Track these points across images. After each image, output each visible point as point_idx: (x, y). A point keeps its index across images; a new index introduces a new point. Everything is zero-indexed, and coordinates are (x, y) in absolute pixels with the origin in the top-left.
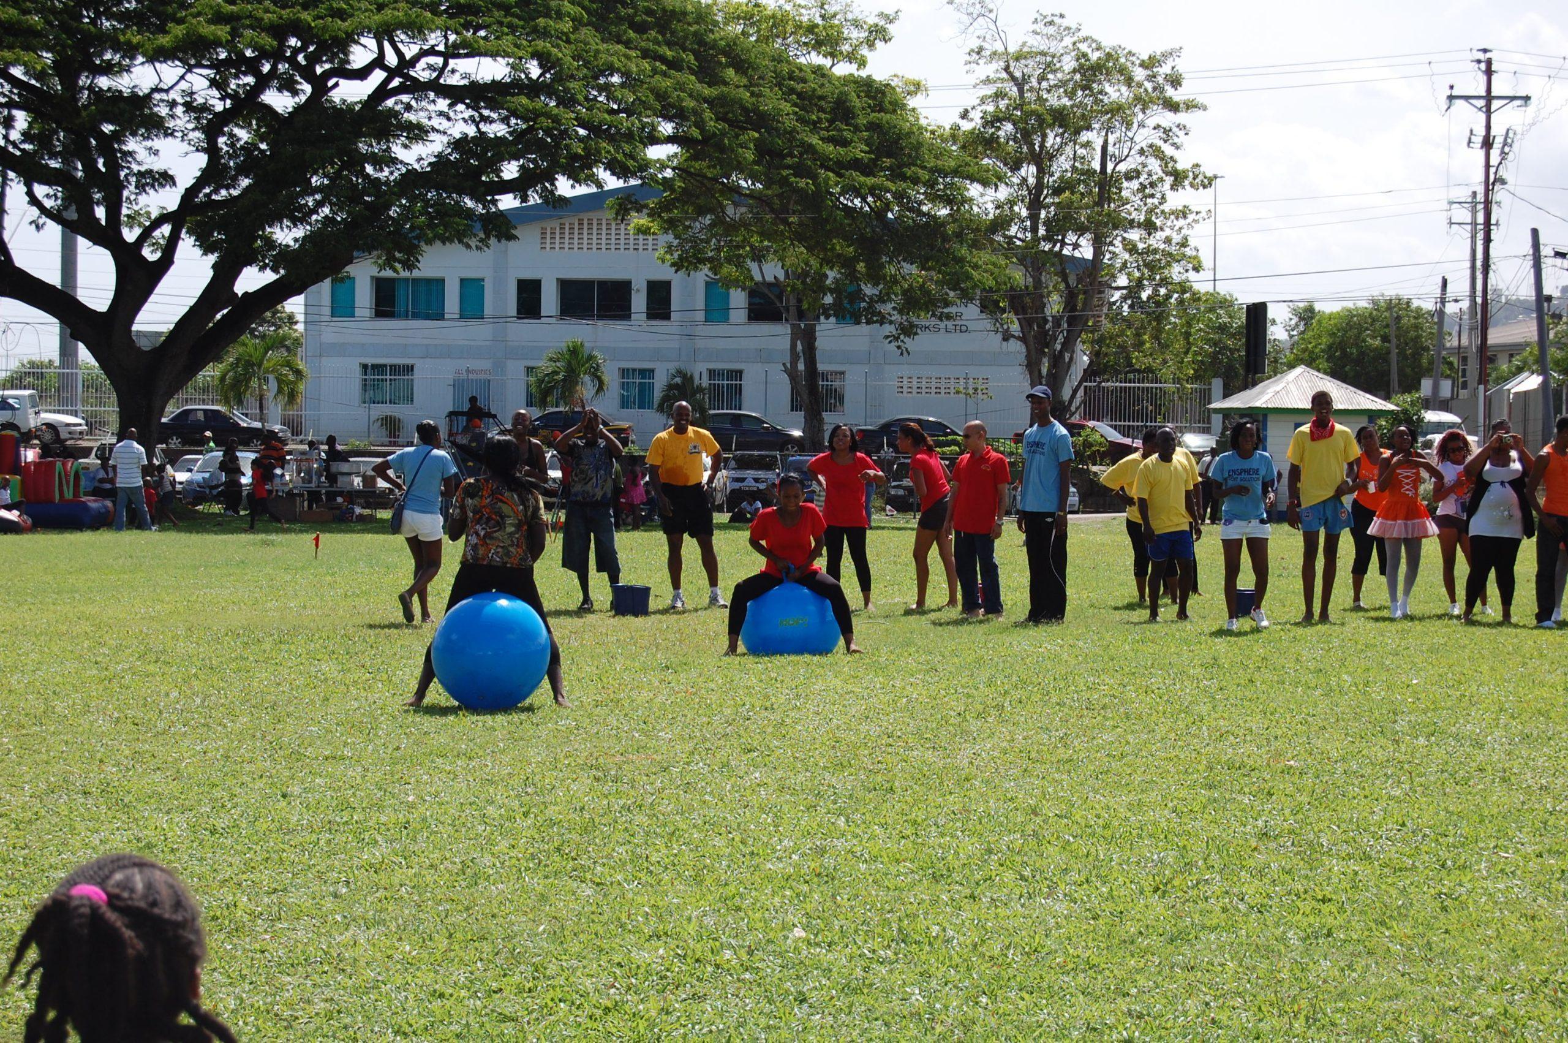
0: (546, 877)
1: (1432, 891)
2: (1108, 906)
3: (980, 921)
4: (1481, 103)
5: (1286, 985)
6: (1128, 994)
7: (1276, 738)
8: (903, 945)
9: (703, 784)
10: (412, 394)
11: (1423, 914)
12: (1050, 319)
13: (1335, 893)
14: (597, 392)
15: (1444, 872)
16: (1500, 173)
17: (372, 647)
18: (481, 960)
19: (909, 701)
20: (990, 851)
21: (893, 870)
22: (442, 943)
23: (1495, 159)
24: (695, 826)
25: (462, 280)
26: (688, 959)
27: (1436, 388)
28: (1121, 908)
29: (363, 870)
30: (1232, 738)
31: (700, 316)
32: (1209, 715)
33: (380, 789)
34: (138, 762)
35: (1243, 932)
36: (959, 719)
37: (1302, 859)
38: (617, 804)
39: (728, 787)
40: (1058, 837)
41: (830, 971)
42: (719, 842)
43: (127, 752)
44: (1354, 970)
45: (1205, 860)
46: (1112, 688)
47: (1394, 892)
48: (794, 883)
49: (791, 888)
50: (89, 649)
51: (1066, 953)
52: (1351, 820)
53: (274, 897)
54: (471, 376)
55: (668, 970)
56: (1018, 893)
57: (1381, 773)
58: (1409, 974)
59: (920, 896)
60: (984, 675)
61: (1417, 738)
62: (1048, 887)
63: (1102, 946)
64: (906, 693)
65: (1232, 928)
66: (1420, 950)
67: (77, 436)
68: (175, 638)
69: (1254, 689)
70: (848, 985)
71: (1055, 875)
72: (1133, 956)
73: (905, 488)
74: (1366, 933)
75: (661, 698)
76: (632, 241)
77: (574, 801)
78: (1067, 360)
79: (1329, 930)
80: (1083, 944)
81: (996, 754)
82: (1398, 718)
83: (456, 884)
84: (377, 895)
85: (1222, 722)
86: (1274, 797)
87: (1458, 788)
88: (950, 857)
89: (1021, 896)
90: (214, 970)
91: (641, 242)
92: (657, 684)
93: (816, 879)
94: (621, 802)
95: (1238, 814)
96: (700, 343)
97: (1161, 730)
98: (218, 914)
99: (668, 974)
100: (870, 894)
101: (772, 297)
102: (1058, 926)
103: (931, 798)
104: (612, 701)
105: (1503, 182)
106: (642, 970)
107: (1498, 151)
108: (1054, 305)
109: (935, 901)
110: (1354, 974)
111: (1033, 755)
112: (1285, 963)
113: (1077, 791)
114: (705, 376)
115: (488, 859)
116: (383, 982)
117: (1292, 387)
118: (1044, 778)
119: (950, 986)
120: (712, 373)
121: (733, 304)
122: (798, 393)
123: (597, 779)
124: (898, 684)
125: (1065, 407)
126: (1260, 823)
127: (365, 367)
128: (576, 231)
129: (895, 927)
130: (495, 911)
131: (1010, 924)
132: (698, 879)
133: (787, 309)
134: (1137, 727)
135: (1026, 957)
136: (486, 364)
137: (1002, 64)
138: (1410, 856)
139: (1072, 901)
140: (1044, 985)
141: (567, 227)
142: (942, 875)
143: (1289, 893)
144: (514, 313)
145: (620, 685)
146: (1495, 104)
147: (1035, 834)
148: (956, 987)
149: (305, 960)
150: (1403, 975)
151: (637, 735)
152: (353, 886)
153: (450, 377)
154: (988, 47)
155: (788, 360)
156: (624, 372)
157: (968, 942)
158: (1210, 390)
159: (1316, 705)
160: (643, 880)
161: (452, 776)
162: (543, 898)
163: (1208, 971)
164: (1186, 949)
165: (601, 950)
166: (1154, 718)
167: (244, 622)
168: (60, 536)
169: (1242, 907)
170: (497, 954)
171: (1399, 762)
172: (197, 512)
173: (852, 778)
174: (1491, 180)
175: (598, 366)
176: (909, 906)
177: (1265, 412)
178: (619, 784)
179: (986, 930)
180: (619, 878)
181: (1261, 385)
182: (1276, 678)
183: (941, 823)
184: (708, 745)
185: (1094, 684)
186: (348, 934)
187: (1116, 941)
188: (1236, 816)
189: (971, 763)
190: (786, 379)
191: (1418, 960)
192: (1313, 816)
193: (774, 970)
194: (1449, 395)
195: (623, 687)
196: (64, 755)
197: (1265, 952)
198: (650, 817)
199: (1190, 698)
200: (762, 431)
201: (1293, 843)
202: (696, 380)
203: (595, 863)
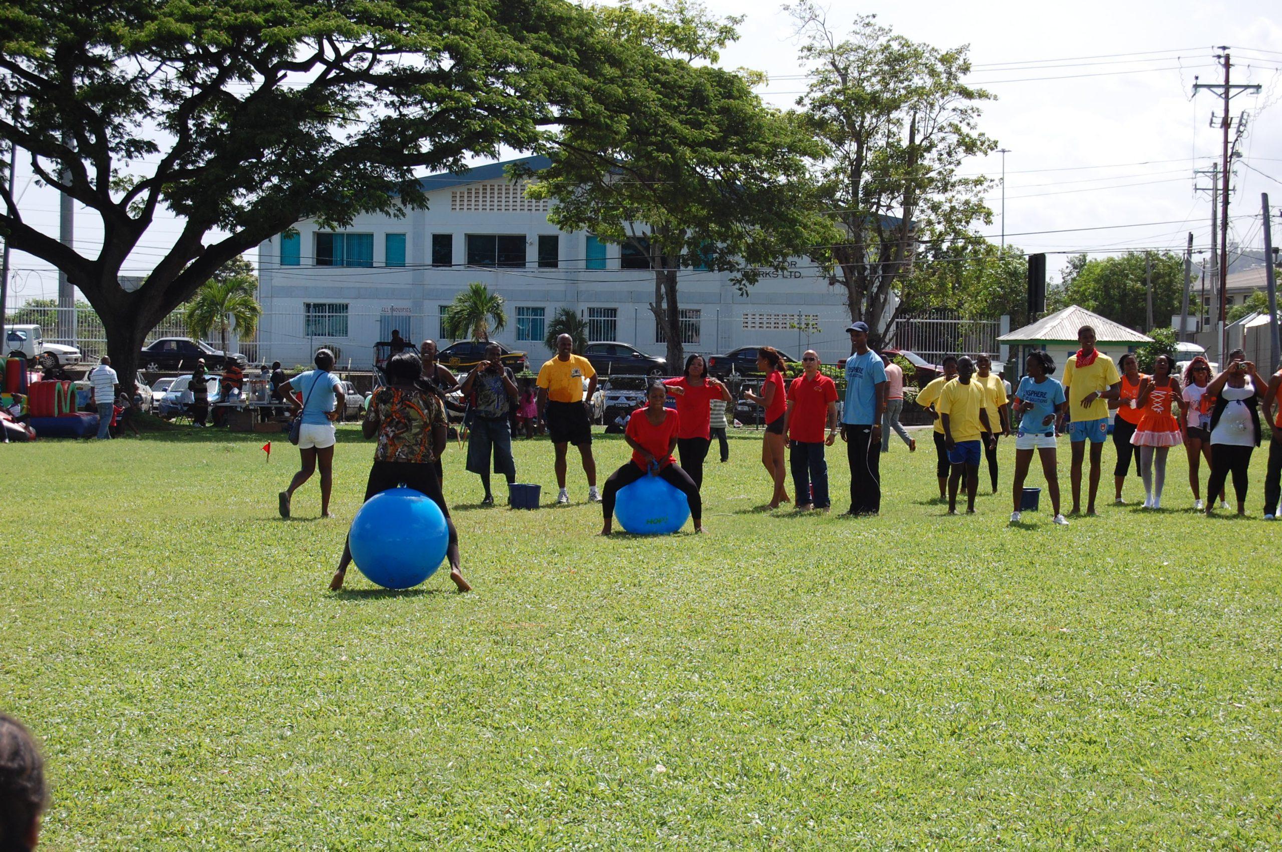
0: (454, 723)
1: (1179, 735)
2: (914, 747)
3: (808, 759)
4: (1221, 91)
5: (1059, 812)
6: (929, 819)
7: (1052, 609)
8: (745, 778)
9: (583, 647)
10: (347, 327)
11: (1171, 753)
12: (868, 267)
13: (1099, 736)
14: (497, 328)
15: (1188, 719)
16: (1237, 148)
17: (313, 534)
18: (400, 790)
19: (752, 579)
20: (817, 702)
21: (738, 717)
22: (369, 776)
23: (1232, 136)
24: (576, 682)
26: (570, 790)
27: (1184, 323)
28: (924, 748)
29: (304, 717)
30: (1015, 609)
31: (583, 264)
32: (997, 590)
33: (319, 651)
34: (121, 628)
35: (1024, 768)
36: (793, 594)
37: (1073, 709)
38: (512, 662)
39: (603, 649)
40: (873, 690)
41: (686, 799)
42: (596, 694)
43: (112, 620)
44: (1115, 799)
45: (993, 709)
46: (917, 568)
47: (1147, 736)
48: (657, 728)
49: (654, 732)
50: (82, 536)
51: (879, 785)
52: (1112, 677)
53: (231, 739)
54: (395, 314)
55: (553, 799)
56: (840, 736)
57: (1137, 639)
58: (1159, 802)
59: (760, 739)
60: (813, 558)
61: (1167, 609)
62: (865, 731)
63: (909, 779)
64: (749, 573)
65: (1015, 765)
66: (1168, 784)
67: (73, 362)
68: (152, 527)
69: (1034, 569)
70: (700, 811)
71: (870, 721)
72: (933, 788)
74: (1125, 769)
75: (549, 576)
76: (526, 204)
77: (477, 660)
78: (882, 300)
79: (1094, 767)
80: (893, 777)
81: (822, 622)
82: (1151, 593)
83: (380, 728)
84: (316, 737)
85: (1007, 596)
86: (1050, 658)
87: (1200, 650)
88: (784, 707)
89: (842, 739)
90: (182, 798)
91: (533, 204)
92: (545, 565)
93: (674, 725)
94: (516, 661)
95: (1020, 671)
96: (583, 287)
97: (958, 603)
98: (186, 752)
99: (554, 802)
100: (719, 737)
101: (641, 249)
102: (873, 763)
103: (769, 658)
104: (508, 579)
105: (1239, 155)
106: (532, 799)
107: (1235, 130)
108: (872, 256)
109: (772, 743)
110: (1114, 803)
111: (853, 623)
112: (1058, 794)
113: (889, 653)
114: (586, 313)
115: (406, 708)
116: (320, 808)
117: (1066, 322)
118: (861, 642)
119: (784, 812)
120: (592, 311)
121: (609, 255)
122: (662, 327)
123: (496, 643)
124: (743, 565)
125: (880, 339)
126: (1038, 679)
127: (308, 306)
128: (481, 195)
129: (739, 764)
130: (412, 750)
131: (833, 761)
132: (578, 725)
133: (653, 259)
134: (938, 601)
135: (846, 789)
136: (406, 304)
137: (829, 59)
138: (1160, 706)
139: (884, 743)
140: (861, 811)
141: (473, 191)
142: (778, 722)
143: (1062, 736)
144: (430, 262)
145: (515, 565)
146: (1233, 92)
147: (854, 687)
148: (789, 813)
149: (257, 790)
150: (1154, 804)
151: (529, 607)
152: (296, 730)
153: (378, 314)
154: (817, 45)
155: (654, 301)
156: (520, 310)
157: (799, 776)
158: (999, 325)
159: (1084, 583)
160: (533, 725)
161: (377, 640)
162: (452, 740)
163: (995, 800)
164: (977, 782)
165: (499, 783)
166: (952, 593)
167: (209, 514)
168: (58, 444)
169: (1023, 747)
170: (413, 785)
171: (1152, 629)
172: (171, 424)
173: (704, 641)
174: (1229, 153)
175: (498, 305)
176: (751, 747)
177: (1044, 343)
178: (514, 647)
179: (813, 766)
180: (514, 723)
181: (1041, 321)
182: (1052, 560)
183: (777, 679)
184: (587, 615)
185: (903, 565)
186: (292, 769)
187: (920, 776)
188: (1018, 673)
189: (802, 630)
190: (652, 316)
191: (1167, 791)
192: (1082, 673)
193: (639, 799)
194: (1194, 329)
195: (518, 567)
196: (61, 623)
197: (1042, 784)
198: (539, 674)
199: (981, 577)
200: (633, 358)
201: (1065, 695)
202: (579, 317)
203: (494, 711)
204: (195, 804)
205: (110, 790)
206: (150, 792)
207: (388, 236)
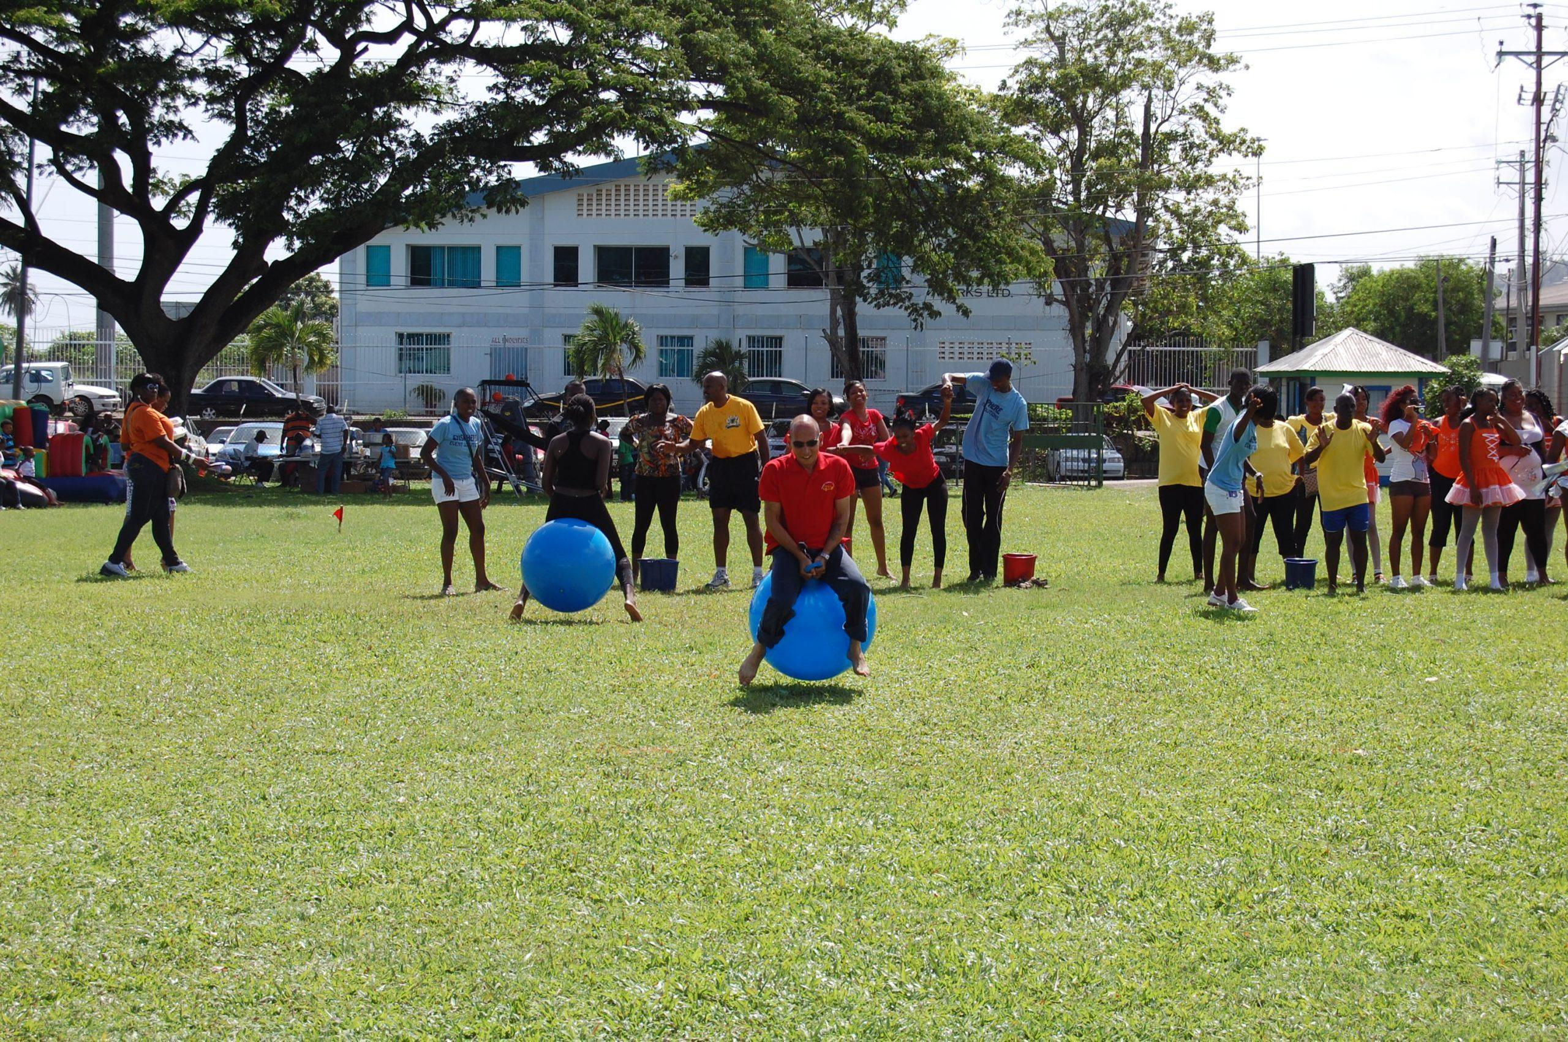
0: (540, 893)
1: (1527, 905)
2: (1166, 926)
3: (1021, 945)
4: (1532, 59)
5: (1371, 1023)
6: (1191, 1037)
7: (1341, 723)
8: (934, 976)
9: (721, 781)
10: (449, 364)
11: (1520, 933)
12: (1093, 282)
13: (1418, 907)
14: (634, 361)
15: (1537, 881)
16: (1551, 130)
17: (382, 627)
18: (455, 997)
19: (947, 684)
20: (1032, 859)
21: (925, 882)
22: (414, 974)
23: (1546, 115)
24: (708, 831)
25: (499, 248)
26: (690, 995)
27: (1485, 349)
28: (1180, 928)
29: (338, 886)
30: (1293, 723)
31: (739, 282)
32: (1268, 697)
33: (370, 788)
34: (113, 758)
35: (1318, 957)
36: (1000, 704)
37: (1379, 866)
38: (626, 803)
39: (748, 784)
40: (1108, 841)
41: (851, 1009)
42: (735, 849)
43: (103, 748)
44: (1446, 1005)
45: (1272, 868)
46: (1162, 667)
47: (1485, 907)
48: (814, 900)
49: (811, 905)
50: (85, 632)
51: (1118, 984)
52: (1430, 818)
53: (233, 919)
54: (508, 345)
55: (666, 1009)
56: (1064, 909)
57: (1457, 763)
58: (1510, 1009)
59: (955, 914)
60: (1025, 657)
61: (1492, 721)
62: (1098, 902)
63: (1160, 974)
64: (943, 675)
65: (1305, 952)
66: (1520, 980)
67: (111, 408)
68: (177, 618)
69: (1313, 668)
70: (870, 1028)
71: (1105, 887)
72: (1195, 988)
73: (947, 455)
74: (1458, 958)
75: (682, 682)
76: (669, 207)
77: (579, 801)
78: (1111, 324)
79: (1416, 954)
80: (1138, 972)
81: (1040, 744)
82: (1470, 699)
83: (438, 902)
84: (349, 916)
85: (1282, 706)
86: (1343, 792)
87: (1542, 779)
88: (989, 867)
89: (1067, 914)
90: (153, 1010)
91: (679, 208)
92: (679, 666)
93: (838, 895)
94: (630, 802)
95: (1305, 812)
96: (740, 310)
97: (1217, 715)
98: (168, 940)
99: (667, 1013)
100: (899, 913)
101: (812, 263)
102: (1110, 951)
103: (968, 794)
104: (630, 685)
105: (1554, 139)
106: (636, 1010)
107: (1550, 108)
108: (1097, 269)
109: (971, 921)
110: (1448, 1010)
111: (1080, 744)
112: (1367, 996)
113: (1128, 786)
114: (744, 343)
115: (477, 872)
116: (341, 1025)
117: (1341, 350)
118: (1091, 770)
119: (987, 1027)
120: (752, 340)
121: (772, 269)
122: (839, 361)
123: (607, 775)
124: (936, 664)
125: (1109, 372)
126: (1329, 822)
127: (401, 336)
128: (613, 198)
129: (925, 954)
130: (478, 935)
131: (1056, 948)
132: (707, 896)
133: (827, 276)
134: (1191, 712)
135: (1073, 990)
136: (523, 333)
137: (1043, 25)
138: (1497, 862)
139: (1124, 918)
140: (1095, 1026)
141: (604, 193)
142: (979, 889)
143: (1367, 908)
144: (552, 281)
145: (639, 667)
146: (1546, 60)
147: (1082, 838)
148: (994, 1028)
149: (257, 998)
150: (1503, 1010)
151: (653, 724)
152: (323, 905)
153: (487, 346)
154: (1027, 8)
155: (827, 326)
156: (663, 340)
157: (1008, 971)
158: (1256, 352)
159: (1381, 685)
160: (647, 896)
161: (450, 772)
162: (533, 919)
163: (1280, 1006)
164: (1254, 979)
165: (592, 984)
166: (1209, 701)
167: (254, 601)
168: (85, 510)
169: (1315, 925)
170: (474, 990)
171: (1476, 750)
172: (228, 484)
173: (883, 771)
174: (1543, 137)
175: (634, 333)
176: (941, 927)
177: (1313, 375)
178: (629, 781)
179: (1029, 957)
180: (620, 894)
181: (1309, 347)
182: (1337, 656)
183: (978, 825)
184: (729, 735)
185: (1144, 663)
186: (311, 965)
187: (1174, 969)
188: (1302, 814)
189: (1013, 753)
190: (826, 345)
191: (1520, 989)
192: (1388, 815)
193: (786, 1008)
194: (1499, 357)
195: (643, 670)
196: (35, 751)
197: (1348, 983)
198: (660, 819)
199: (1245, 678)
200: (802, 398)
201: (1367, 847)
202: (735, 347)
203: (595, 875)
204: (168, 1020)
205: (55, 998)
206: (110, 1000)
207: (499, 249)
